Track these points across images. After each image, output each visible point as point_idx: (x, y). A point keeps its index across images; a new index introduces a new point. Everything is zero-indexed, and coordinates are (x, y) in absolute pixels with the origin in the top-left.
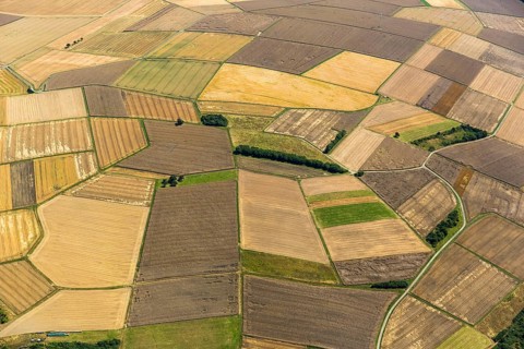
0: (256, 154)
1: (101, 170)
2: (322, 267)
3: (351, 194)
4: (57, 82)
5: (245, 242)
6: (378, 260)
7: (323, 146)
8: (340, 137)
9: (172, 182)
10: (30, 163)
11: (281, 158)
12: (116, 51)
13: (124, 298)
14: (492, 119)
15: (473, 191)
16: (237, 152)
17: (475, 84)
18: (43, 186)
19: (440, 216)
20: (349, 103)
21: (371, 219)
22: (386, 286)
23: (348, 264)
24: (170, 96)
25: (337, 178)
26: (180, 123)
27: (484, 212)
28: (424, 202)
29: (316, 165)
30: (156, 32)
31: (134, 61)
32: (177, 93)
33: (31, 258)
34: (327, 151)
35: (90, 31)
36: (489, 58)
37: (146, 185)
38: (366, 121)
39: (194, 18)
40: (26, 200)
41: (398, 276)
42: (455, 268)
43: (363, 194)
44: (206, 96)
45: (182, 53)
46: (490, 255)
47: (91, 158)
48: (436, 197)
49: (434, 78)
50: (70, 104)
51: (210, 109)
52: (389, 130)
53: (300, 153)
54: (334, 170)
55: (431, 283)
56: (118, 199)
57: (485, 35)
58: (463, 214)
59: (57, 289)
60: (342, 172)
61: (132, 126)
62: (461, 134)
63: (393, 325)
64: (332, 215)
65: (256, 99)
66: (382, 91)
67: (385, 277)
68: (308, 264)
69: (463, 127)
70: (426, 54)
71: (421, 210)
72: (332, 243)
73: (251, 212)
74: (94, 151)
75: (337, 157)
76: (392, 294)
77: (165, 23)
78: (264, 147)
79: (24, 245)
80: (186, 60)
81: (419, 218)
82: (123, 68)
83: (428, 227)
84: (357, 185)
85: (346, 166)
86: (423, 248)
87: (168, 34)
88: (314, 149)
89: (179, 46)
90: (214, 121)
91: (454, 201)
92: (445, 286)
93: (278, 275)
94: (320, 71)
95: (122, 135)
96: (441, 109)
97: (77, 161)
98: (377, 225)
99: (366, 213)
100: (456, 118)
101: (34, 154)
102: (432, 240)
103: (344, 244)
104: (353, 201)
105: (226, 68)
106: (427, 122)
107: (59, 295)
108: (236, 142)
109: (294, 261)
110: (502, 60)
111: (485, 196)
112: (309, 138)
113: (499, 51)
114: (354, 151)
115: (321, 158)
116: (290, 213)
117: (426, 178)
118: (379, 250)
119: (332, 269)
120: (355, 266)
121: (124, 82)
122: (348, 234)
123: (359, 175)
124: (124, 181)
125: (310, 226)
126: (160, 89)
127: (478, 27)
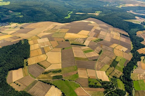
0: (74, 44)
1: (53, 48)
2: (86, 58)
3: (88, 49)
4: (44, 37)
5: (75, 56)
6: (93, 57)
7: (82, 43)
8: (84, 41)
9: (63, 49)
10: (43, 48)
11: (77, 45)
12: (51, 32)
13: (61, 64)
14: (103, 38)
15: (103, 47)
16: (71, 44)
17: (100, 33)
18: (46, 51)
19: (100, 51)
20: (84, 37)
21: (91, 52)
22: (95, 60)
23: (89, 58)
24: (60, 38)
25: (85, 47)
26: (62, 41)
27: (105, 50)
28: (97, 49)
29: (82, 45)
30: (56, 29)
31: (54, 33)
32: (61, 37)
33: (47, 60)
34: (83, 43)
35: (46, 30)
36: (101, 30)
37: (60, 50)
38: (87, 39)
39: (60, 27)
40: (44, 53)
41: (96, 59)
42: (103, 57)
43: (89, 49)
44: (65, 37)
45: (60, 32)
46: (107, 55)
47: (51, 47)
48: (99, 48)
49: (95, 33)
50: (46, 40)
51: (66, 39)
52: (91, 40)
53: (80, 44)
54: (85, 46)
55: (100, 59)
56: (57, 52)
57: (100, 27)
58: (102, 50)
59: (51, 64)
60: (86, 46)
61: (56, 42)
62: (100, 40)
63: (97, 65)
64: (86, 52)
65: (72, 37)
66: (88, 35)
67: (94, 59)
68: (84, 58)
69: (100, 39)
70: (93, 30)
71: (97, 50)
72: (87, 55)
73: (75, 52)
74: (52, 46)
75: (85, 44)
76: (96, 61)
77: (57, 28)
78: (75, 43)
79: (45, 59)
80: (61, 33)
81: (97, 51)
82: (52, 34)
83: (98, 52)
84: (88, 48)
85: (86, 45)
86: (98, 55)
87: (57, 29)
88: (81, 43)
89: (59, 31)
90: (67, 40)
91: (101, 49)
92: (102, 60)
93: (80, 60)
94: (80, 33)
95: (55, 43)
96: (97, 37)
97: (50, 47)
98: (92, 52)
99: (90, 51)
100: (99, 38)
101: (43, 47)
102: (99, 54)
103: (88, 55)
104: (88, 50)
105: (67, 33)
106: (95, 39)
107: (52, 65)
108: (71, 43)
109: (82, 58)
110: (103, 30)
111: (105, 48)
112: (80, 42)
113: (102, 29)
114: (87, 43)
115: (82, 44)
116: (80, 52)
117: (97, 46)
118: (93, 56)
119: (87, 58)
120: (90, 58)
121: (53, 36)
122: (88, 54)
123: (88, 46)
124: (57, 49)
125: (83, 53)
126: (59, 37)
127: (99, 26)
